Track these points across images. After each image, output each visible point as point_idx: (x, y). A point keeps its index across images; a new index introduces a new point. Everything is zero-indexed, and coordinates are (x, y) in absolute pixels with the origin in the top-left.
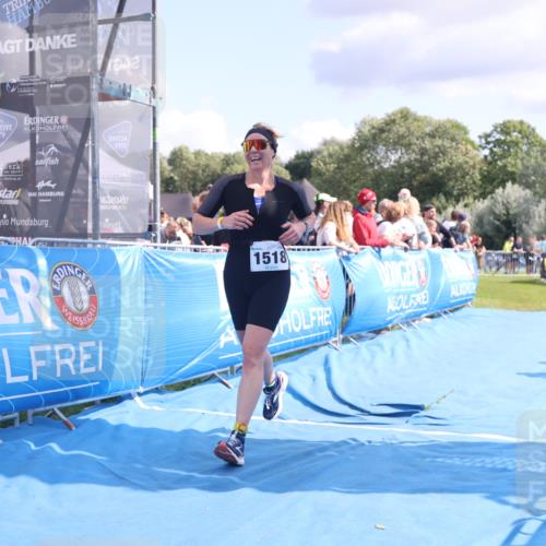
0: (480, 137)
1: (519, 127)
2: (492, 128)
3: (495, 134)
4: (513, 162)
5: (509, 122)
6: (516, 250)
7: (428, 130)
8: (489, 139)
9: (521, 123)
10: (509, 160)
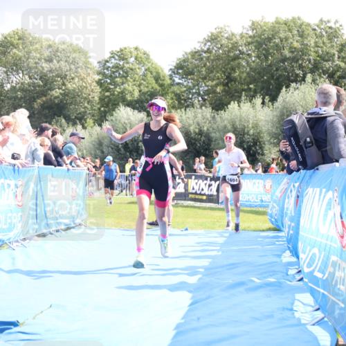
0: (99, 62)
1: (135, 53)
2: (109, 55)
3: (113, 60)
4: (130, 88)
5: (125, 48)
6: (133, 172)
7: (47, 53)
8: (108, 64)
9: (136, 49)
10: (126, 85)
